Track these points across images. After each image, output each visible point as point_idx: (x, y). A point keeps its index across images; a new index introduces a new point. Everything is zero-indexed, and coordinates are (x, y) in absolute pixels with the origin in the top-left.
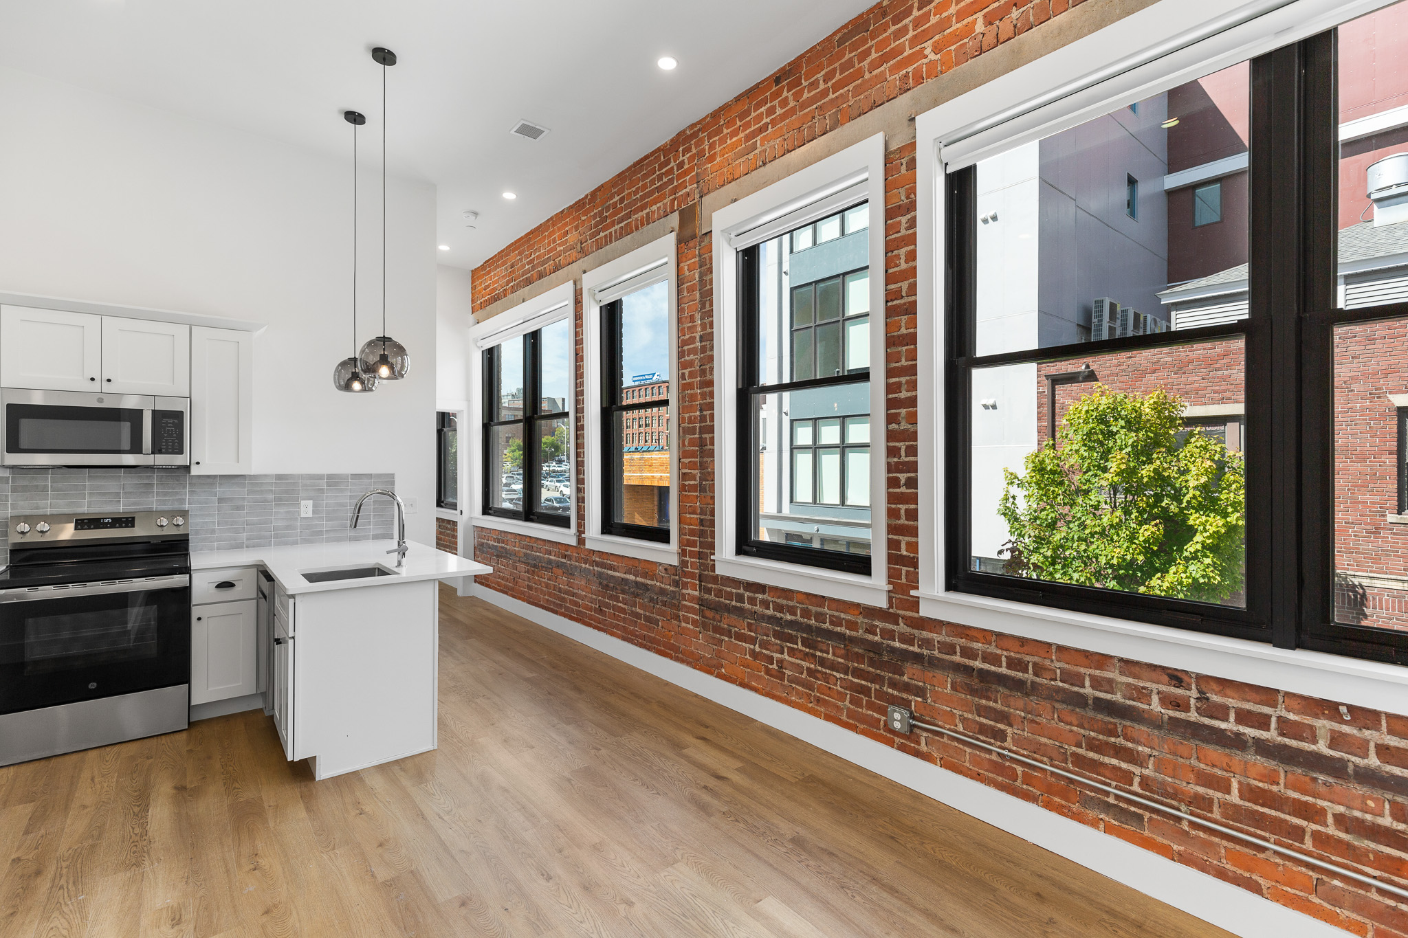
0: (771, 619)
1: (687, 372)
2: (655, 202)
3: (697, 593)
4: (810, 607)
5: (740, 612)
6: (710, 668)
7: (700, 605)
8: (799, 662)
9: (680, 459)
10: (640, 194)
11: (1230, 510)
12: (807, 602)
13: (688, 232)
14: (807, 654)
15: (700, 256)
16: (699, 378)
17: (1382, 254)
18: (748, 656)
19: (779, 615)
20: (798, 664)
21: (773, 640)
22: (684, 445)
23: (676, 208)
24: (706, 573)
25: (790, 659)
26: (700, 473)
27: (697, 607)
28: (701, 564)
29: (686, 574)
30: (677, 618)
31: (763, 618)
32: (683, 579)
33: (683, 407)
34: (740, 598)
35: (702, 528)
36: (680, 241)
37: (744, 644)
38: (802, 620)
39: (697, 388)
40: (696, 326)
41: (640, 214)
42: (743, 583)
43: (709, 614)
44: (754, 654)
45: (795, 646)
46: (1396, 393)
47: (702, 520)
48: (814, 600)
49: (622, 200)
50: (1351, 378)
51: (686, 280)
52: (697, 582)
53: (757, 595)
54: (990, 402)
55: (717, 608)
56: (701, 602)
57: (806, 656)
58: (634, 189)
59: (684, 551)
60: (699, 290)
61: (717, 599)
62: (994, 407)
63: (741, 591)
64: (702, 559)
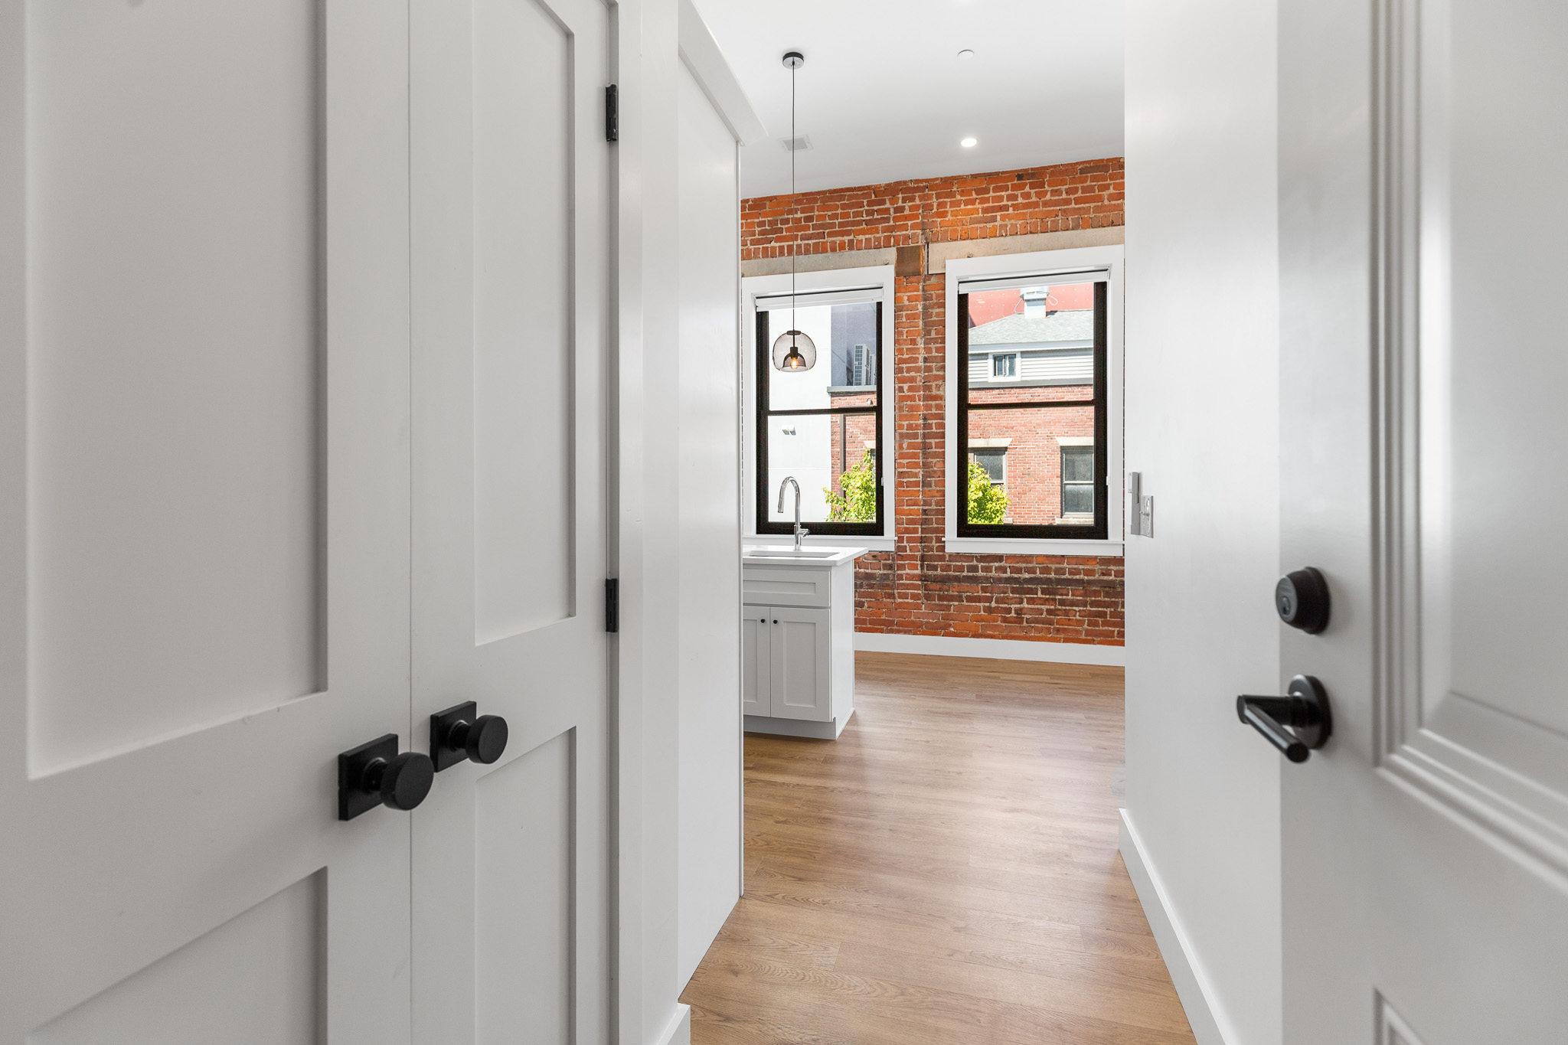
0: (1008, 580)
1: (906, 386)
2: (862, 232)
3: (918, 572)
4: (1049, 566)
5: (974, 580)
6: (933, 630)
7: (921, 580)
8: (1039, 606)
9: (895, 460)
10: (839, 220)
11: (994, 516)
12: (1047, 562)
13: (910, 268)
14: (1047, 599)
15: (923, 290)
16: (922, 393)
17: (1041, 340)
18: (982, 613)
19: (1016, 576)
20: (1038, 609)
21: (1011, 595)
22: (901, 447)
23: (892, 244)
24: (930, 553)
25: (1030, 606)
26: (923, 471)
27: (920, 583)
28: (924, 547)
29: (902, 558)
30: (892, 596)
31: (1000, 580)
32: (899, 562)
33: (900, 416)
34: (974, 569)
35: (924, 517)
36: (898, 274)
37: (977, 604)
38: (1042, 576)
39: (920, 400)
40: (918, 349)
41: (840, 238)
42: (976, 557)
43: (932, 586)
44: (989, 610)
45: (1035, 596)
46: (1060, 436)
47: (925, 510)
48: (1054, 559)
49: (809, 219)
50: (1038, 425)
51: (905, 309)
52: (919, 563)
53: (992, 564)
54: (791, 428)
55: (944, 580)
56: (924, 578)
57: (1045, 601)
58: (830, 213)
59: (900, 540)
60: (923, 319)
61: (945, 573)
62: (793, 433)
63: (975, 563)
64: (924, 542)
